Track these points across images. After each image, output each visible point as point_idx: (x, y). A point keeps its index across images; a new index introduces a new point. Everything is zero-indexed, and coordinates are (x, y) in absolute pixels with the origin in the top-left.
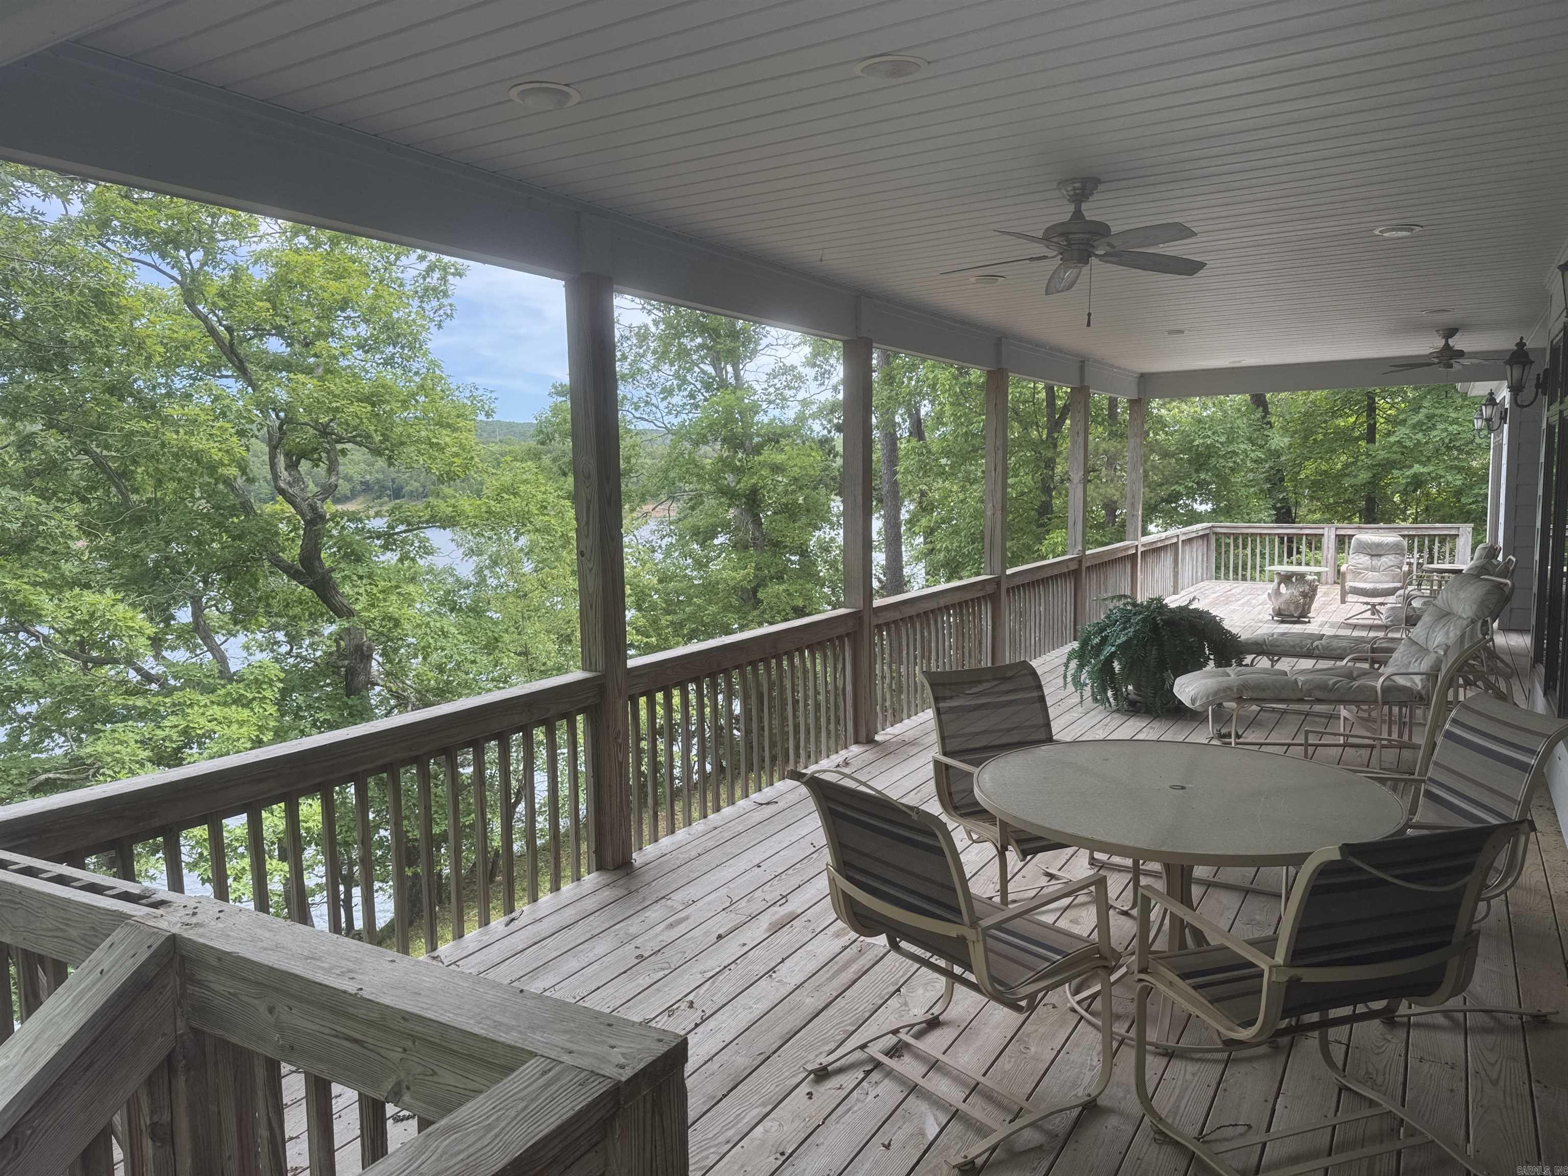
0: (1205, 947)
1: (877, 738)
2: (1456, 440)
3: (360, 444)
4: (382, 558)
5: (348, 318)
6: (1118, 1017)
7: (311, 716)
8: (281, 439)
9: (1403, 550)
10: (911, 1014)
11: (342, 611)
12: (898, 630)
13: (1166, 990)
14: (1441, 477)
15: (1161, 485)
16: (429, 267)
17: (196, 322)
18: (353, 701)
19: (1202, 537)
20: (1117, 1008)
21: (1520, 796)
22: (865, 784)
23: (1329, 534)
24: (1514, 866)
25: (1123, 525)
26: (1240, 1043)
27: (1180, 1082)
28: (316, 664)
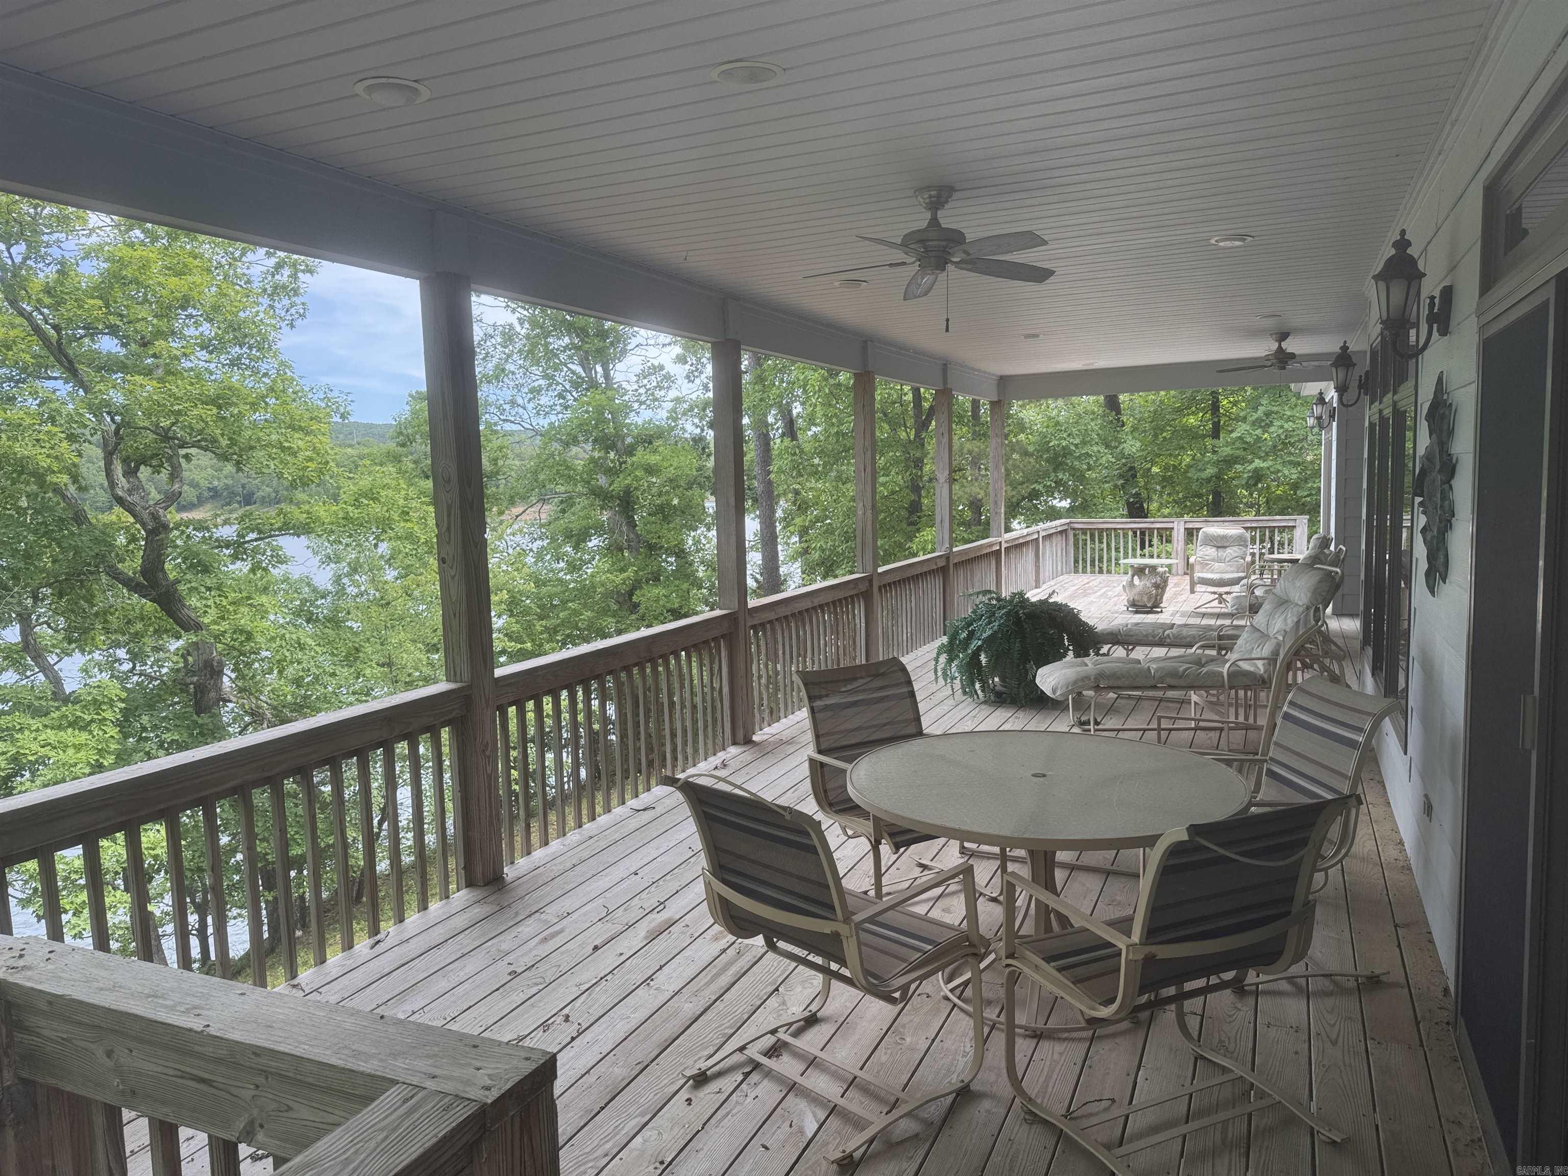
0: (1070, 930)
1: (755, 738)
2: (1291, 436)
3: (206, 449)
4: (231, 567)
5: (190, 316)
6: (989, 1003)
7: (157, 736)
8: (117, 444)
9: (1246, 541)
10: (789, 1012)
11: (189, 625)
12: (773, 630)
13: (1033, 974)
14: (1279, 471)
15: (1022, 483)
16: (278, 263)
17: (19, 320)
18: (204, 719)
19: (1061, 532)
20: (987, 994)
21: (1350, 770)
22: (740, 788)
23: (1179, 527)
24: (1347, 837)
25: (988, 523)
26: (1102, 1020)
27: (1048, 1063)
28: (162, 681)
